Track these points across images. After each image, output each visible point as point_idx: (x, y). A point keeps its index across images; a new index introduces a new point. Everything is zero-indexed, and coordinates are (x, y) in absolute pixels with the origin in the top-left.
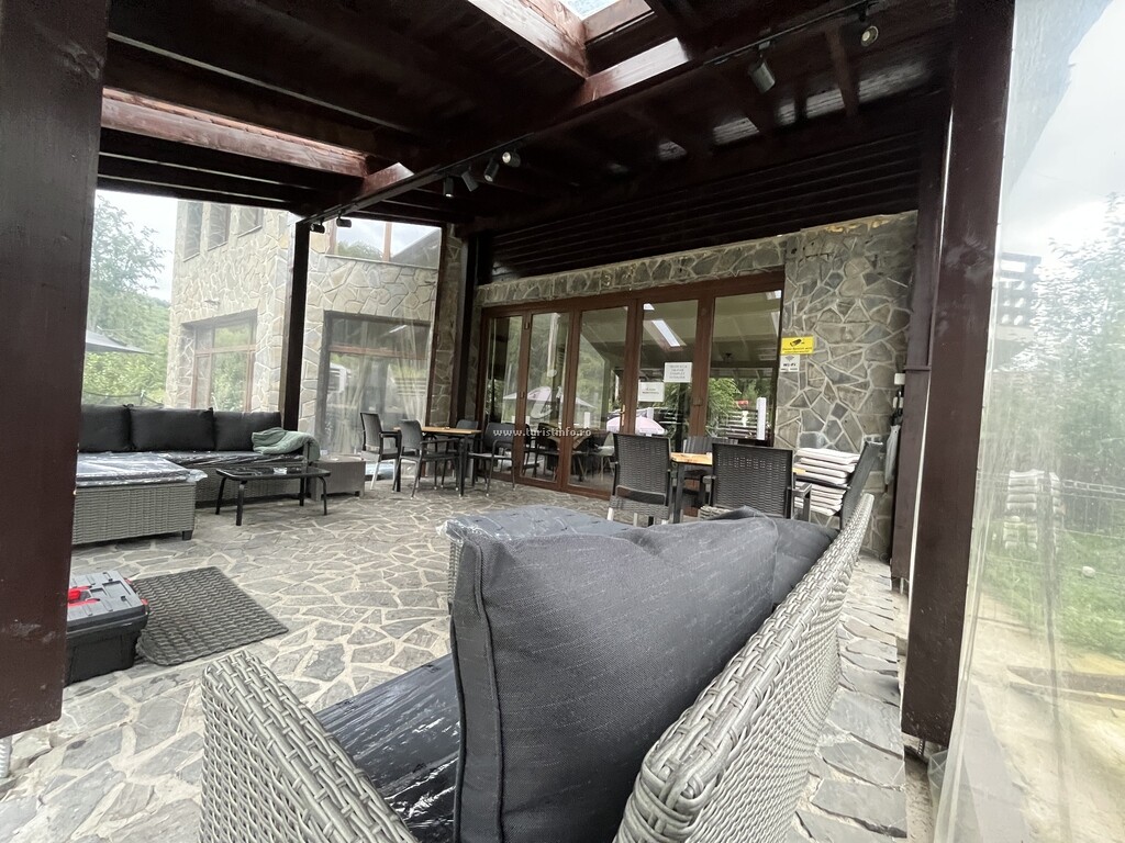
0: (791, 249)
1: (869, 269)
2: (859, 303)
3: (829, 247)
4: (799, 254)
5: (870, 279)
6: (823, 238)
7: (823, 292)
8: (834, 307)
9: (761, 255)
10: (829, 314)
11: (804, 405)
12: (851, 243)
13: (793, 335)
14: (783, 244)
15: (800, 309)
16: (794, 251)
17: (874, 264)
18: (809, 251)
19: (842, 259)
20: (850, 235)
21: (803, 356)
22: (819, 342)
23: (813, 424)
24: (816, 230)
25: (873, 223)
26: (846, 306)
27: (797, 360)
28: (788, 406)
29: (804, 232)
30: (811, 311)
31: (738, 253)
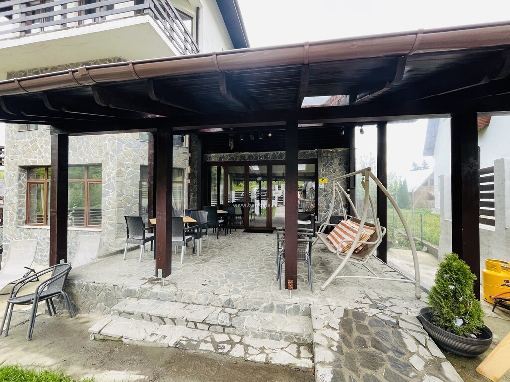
0: (319, 153)
1: (339, 162)
2: (337, 170)
3: (329, 155)
4: (322, 156)
5: (339, 164)
6: (328, 152)
7: (328, 167)
8: (331, 171)
9: (311, 154)
10: (330, 173)
11: (326, 197)
12: (334, 154)
13: (321, 178)
14: (317, 152)
15: (323, 171)
16: (320, 155)
17: (340, 160)
18: (324, 155)
19: (332, 158)
20: (334, 152)
21: (324, 184)
22: (328, 180)
23: (328, 202)
24: (326, 150)
25: (339, 150)
26: (334, 171)
27: (323, 185)
28: (321, 197)
29: (323, 150)
30: (326, 171)
31: (304, 153)
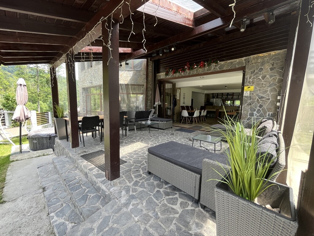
2: (268, 76)
3: (259, 60)
5: (271, 69)
6: (257, 58)
7: (257, 73)
8: (260, 78)
9: (239, 63)
10: (258, 80)
11: (251, 105)
12: (266, 59)
13: (248, 86)
14: (245, 60)
15: (250, 78)
16: (248, 62)
17: (273, 65)
18: (253, 62)
19: (263, 63)
22: (255, 88)
23: (253, 110)
24: (255, 56)
25: (273, 53)
26: (264, 77)
27: (249, 92)
28: (246, 105)
29: (252, 56)
30: (253, 79)
31: (232, 63)
